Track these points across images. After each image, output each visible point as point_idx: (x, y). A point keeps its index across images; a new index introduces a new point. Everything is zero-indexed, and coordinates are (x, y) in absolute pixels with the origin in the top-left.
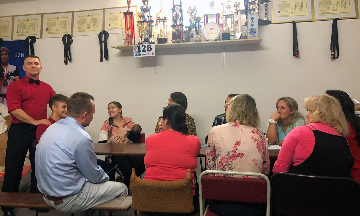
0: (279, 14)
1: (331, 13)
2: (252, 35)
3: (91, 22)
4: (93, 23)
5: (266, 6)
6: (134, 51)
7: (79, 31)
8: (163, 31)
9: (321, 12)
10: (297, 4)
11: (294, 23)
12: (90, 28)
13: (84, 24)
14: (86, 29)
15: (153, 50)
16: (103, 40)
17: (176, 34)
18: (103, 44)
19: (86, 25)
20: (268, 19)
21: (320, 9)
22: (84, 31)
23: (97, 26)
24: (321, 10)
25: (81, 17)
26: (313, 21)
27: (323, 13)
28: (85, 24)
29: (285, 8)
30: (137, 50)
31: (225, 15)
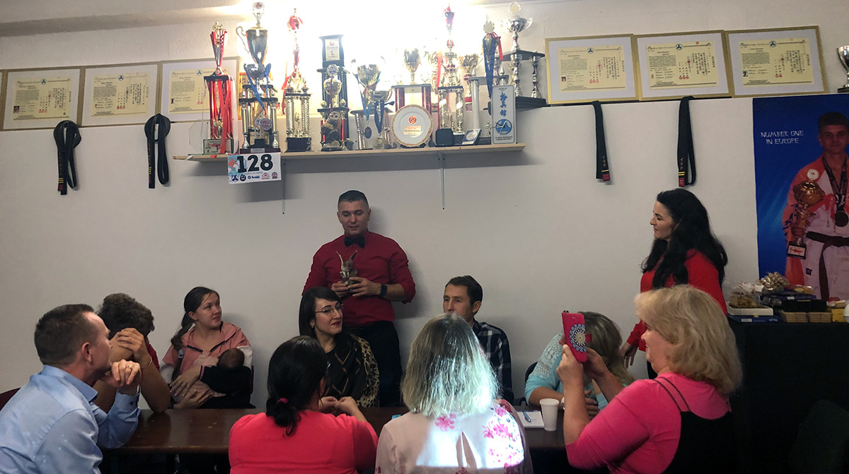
0: (565, 84)
1: (675, 85)
2: (502, 136)
3: (127, 92)
4: (131, 96)
5: (536, 65)
6: (229, 169)
7: (99, 114)
8: (300, 121)
9: (654, 82)
10: (602, 63)
11: (597, 105)
12: (124, 107)
13: (109, 98)
14: (114, 109)
15: (277, 168)
16: (156, 138)
17: (330, 130)
18: (156, 146)
19: (116, 101)
20: (539, 94)
21: (652, 76)
22: (108, 113)
23: (142, 102)
24: (655, 76)
25: (102, 81)
26: (638, 101)
27: (659, 85)
28: (111, 97)
29: (578, 71)
30: (237, 167)
31: (442, 88)
